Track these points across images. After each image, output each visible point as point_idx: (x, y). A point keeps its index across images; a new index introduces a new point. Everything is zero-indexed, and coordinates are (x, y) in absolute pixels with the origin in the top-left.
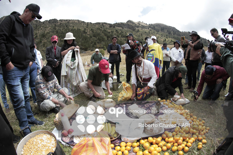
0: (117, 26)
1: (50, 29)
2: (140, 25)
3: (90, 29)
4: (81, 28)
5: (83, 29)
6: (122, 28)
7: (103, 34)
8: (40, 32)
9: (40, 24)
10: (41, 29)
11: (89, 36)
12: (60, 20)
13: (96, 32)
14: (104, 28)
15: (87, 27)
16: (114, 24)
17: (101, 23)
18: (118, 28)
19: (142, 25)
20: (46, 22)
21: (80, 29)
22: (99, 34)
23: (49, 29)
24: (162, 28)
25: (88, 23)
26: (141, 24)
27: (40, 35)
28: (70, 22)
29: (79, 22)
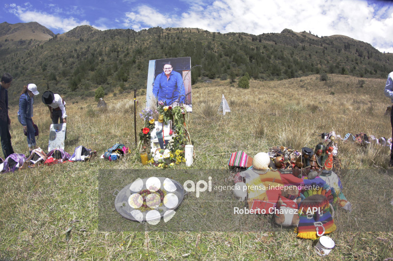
0: (265, 39)
1: (150, 42)
2: (307, 39)
3: (219, 43)
4: (202, 41)
5: (206, 43)
6: (274, 43)
7: (241, 53)
8: (134, 47)
9: (134, 35)
10: (136, 42)
11: (217, 54)
12: (167, 29)
13: (229, 48)
14: (242, 42)
15: (213, 40)
16: (260, 35)
17: (237, 33)
18: (267, 42)
19: (309, 38)
20: (144, 33)
21: (201, 43)
22: (235, 52)
23: (148, 42)
24: (346, 44)
25: (214, 33)
26: (307, 36)
27: (133, 52)
28: (183, 31)
29: (199, 32)
